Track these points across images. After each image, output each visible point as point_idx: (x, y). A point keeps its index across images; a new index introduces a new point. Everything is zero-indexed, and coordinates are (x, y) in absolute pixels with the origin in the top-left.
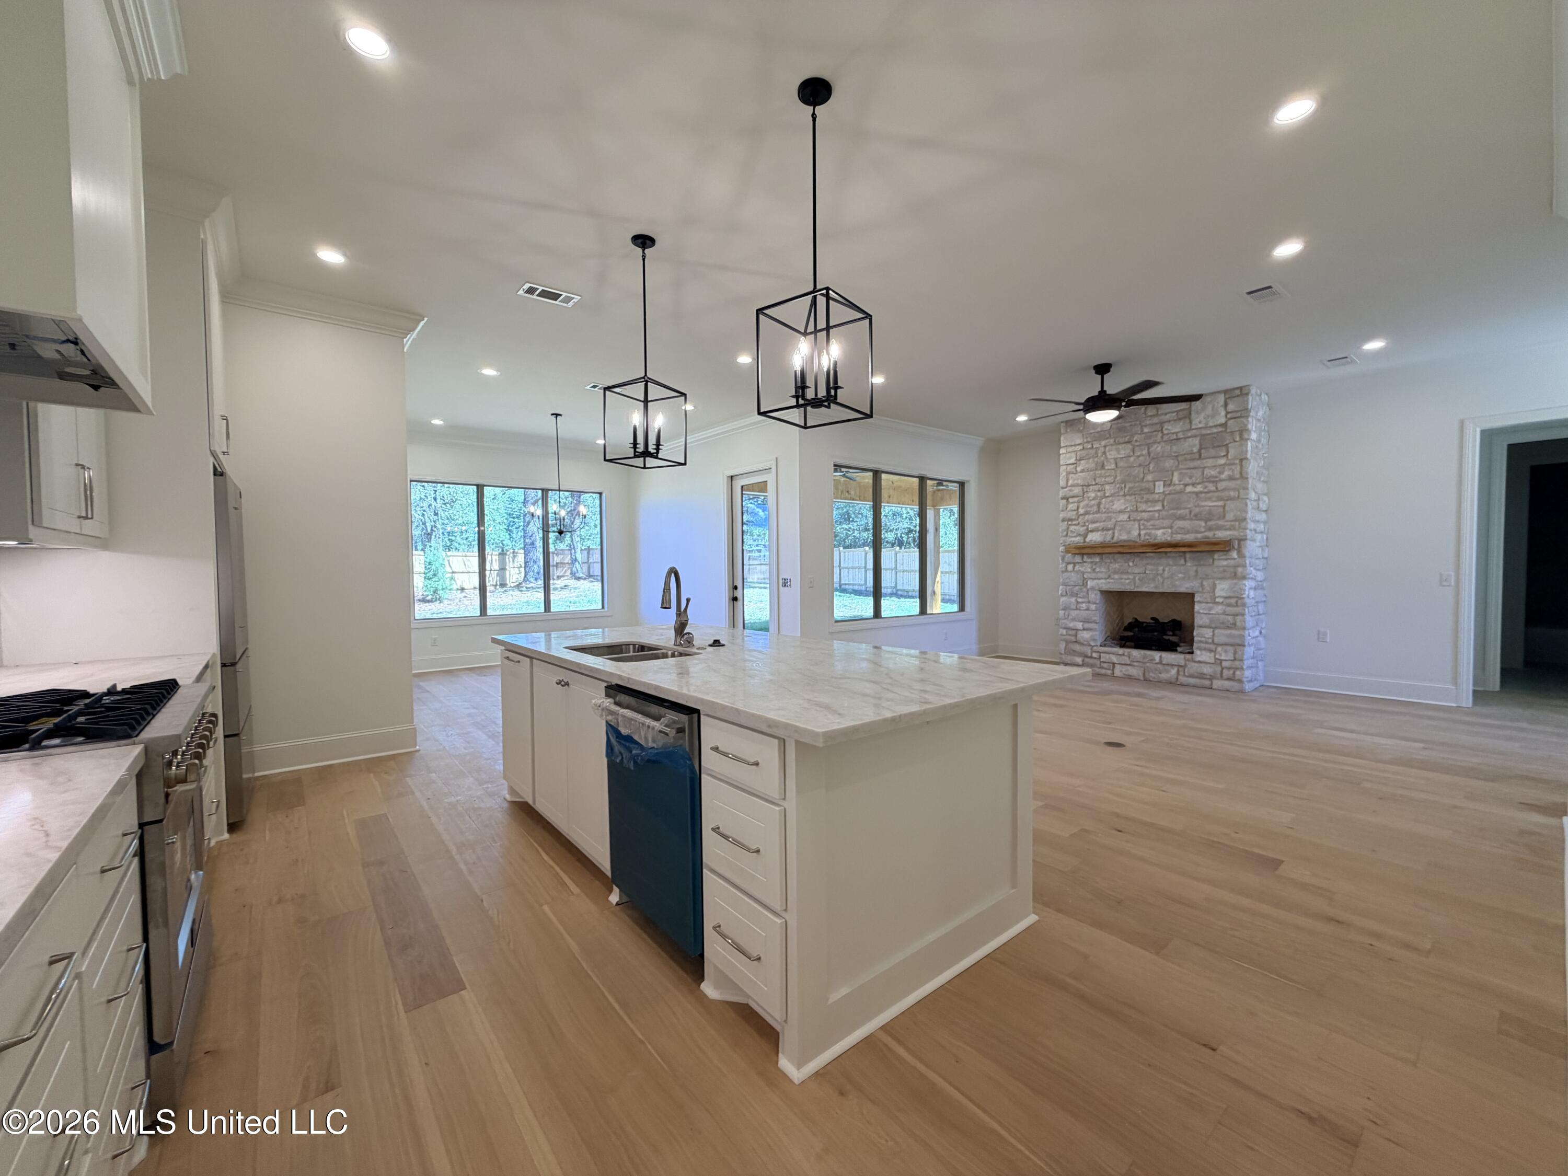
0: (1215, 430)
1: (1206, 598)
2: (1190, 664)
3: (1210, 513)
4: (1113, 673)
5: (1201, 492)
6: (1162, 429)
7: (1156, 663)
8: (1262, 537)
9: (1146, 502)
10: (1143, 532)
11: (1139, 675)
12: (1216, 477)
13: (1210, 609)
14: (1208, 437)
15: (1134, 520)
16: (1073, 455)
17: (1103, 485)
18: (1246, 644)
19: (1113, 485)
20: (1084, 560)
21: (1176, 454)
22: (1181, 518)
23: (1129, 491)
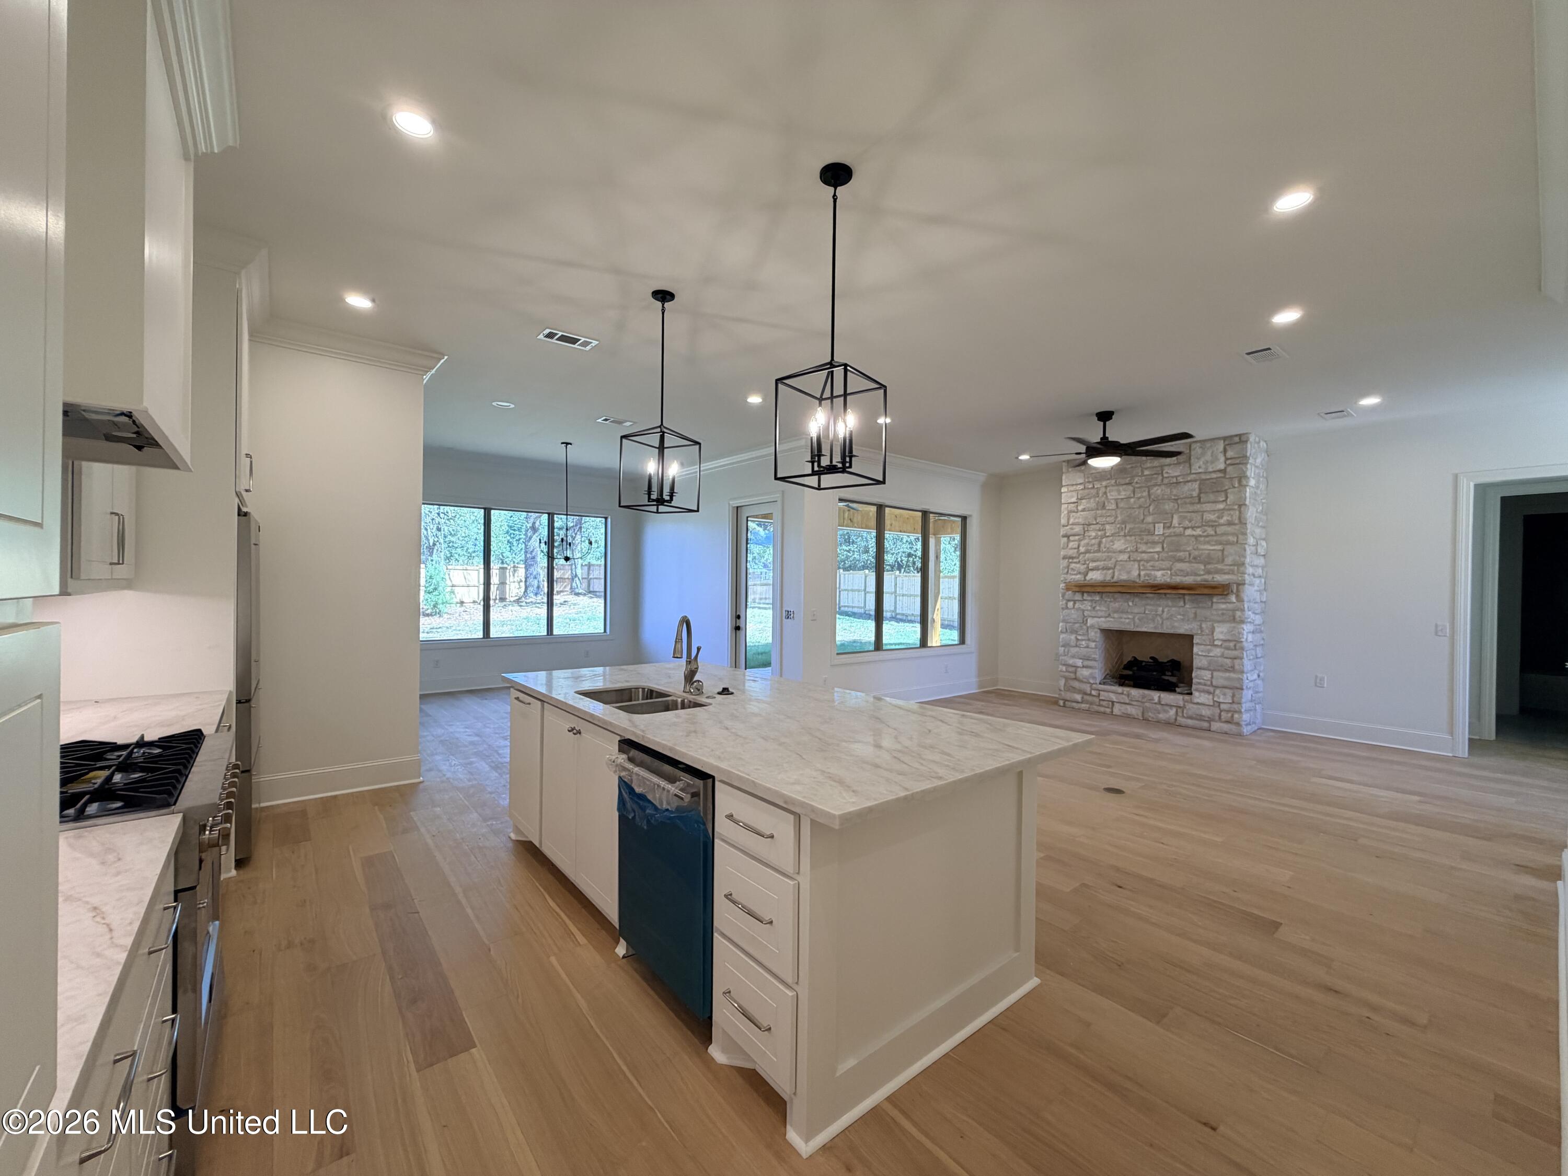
0: (1214, 476)
1: (1204, 641)
2: (1189, 706)
3: (1209, 556)
4: (1112, 712)
5: (1200, 536)
6: (1162, 473)
7: (1155, 703)
8: (1261, 581)
9: (1146, 543)
10: (1142, 573)
11: (1138, 715)
12: (1215, 521)
13: (1209, 651)
14: (1208, 482)
15: (1134, 561)
16: (1074, 494)
17: (1104, 524)
18: (1244, 687)
19: (1114, 525)
20: (1084, 598)
21: (1176, 498)
22: (1181, 560)
23: (1129, 532)
